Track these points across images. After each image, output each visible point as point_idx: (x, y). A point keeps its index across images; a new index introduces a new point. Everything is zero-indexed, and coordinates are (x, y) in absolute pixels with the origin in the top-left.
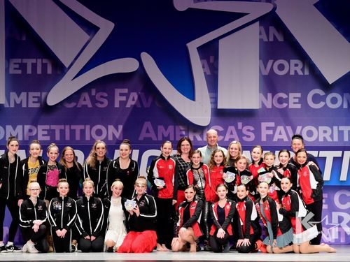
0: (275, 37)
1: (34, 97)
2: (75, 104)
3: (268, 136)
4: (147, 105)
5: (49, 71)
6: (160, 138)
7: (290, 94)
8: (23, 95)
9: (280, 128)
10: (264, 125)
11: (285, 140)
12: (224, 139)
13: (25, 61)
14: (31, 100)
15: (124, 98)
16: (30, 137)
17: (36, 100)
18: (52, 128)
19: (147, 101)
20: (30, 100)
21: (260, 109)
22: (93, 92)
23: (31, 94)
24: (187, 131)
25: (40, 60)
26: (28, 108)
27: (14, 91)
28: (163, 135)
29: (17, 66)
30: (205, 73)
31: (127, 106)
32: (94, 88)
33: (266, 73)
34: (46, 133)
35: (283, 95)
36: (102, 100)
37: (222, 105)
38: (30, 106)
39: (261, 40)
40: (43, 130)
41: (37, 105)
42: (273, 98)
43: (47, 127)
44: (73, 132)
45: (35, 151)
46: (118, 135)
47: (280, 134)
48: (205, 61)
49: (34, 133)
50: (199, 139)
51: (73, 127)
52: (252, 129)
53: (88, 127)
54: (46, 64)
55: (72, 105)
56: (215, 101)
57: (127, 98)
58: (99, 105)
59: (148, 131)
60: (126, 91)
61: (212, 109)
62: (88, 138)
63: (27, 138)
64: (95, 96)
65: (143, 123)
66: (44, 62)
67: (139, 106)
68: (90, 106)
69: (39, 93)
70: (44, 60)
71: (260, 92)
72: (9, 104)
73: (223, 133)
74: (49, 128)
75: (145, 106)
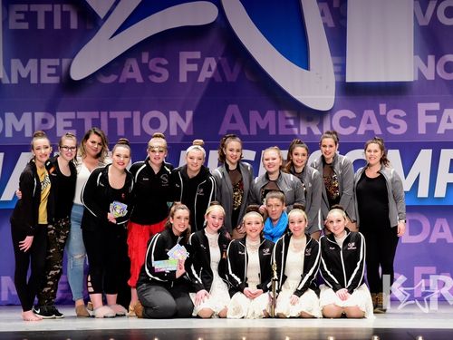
1: (49, 67)
2: (116, 77)
3: (428, 125)
4: (232, 77)
5: (74, 24)
6: (254, 132)
8: (32, 63)
9: (449, 112)
10: (422, 108)
12: (357, 131)
13: (34, 8)
14: (45, 71)
15: (194, 67)
17: (53, 71)
18: (78, 117)
19: (232, 70)
20: (43, 72)
21: (415, 81)
22: (145, 57)
23: (45, 62)
24: (297, 120)
25: (59, 6)
26: (40, 86)
27: (16, 58)
28: (258, 126)
29: (22, 16)
30: (325, 25)
31: (199, 80)
32: (145, 51)
33: (425, 22)
34: (69, 124)
36: (159, 70)
37: (352, 76)
38: (42, 82)
40: (65, 120)
41: (55, 80)
42: (436, 62)
43: (71, 115)
45: (43, 151)
46: (185, 127)
47: (449, 121)
48: (326, 4)
49: (51, 125)
50: (316, 131)
51: (113, 115)
52: (402, 114)
53: (137, 114)
54: (68, 13)
55: (112, 78)
56: (341, 69)
57: (200, 68)
58: (155, 79)
59: (233, 120)
60: (197, 55)
61: (336, 82)
62: (137, 132)
64: (147, 64)
65: (226, 108)
66: (64, 10)
67: (219, 79)
68: (140, 79)
69: (58, 60)
70: (64, 6)
71: (415, 54)
72: (10, 79)
73: (355, 123)
74: (74, 117)
75: (229, 80)
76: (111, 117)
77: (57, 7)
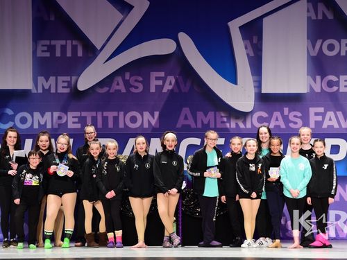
0: (324, 14)
1: (63, 82)
2: (108, 89)
3: (316, 122)
4: (185, 89)
5: (80, 53)
6: (200, 126)
7: (341, 76)
8: (52, 79)
9: (330, 114)
10: (312, 111)
11: (335, 127)
13: (53, 42)
14: (60, 85)
15: (160, 83)
16: (59, 125)
17: (66, 84)
18: (82, 115)
19: (185, 86)
20: (58, 85)
21: (308, 93)
22: (127, 76)
23: (60, 79)
24: (229, 118)
25: (70, 41)
26: (57, 94)
27: (41, 75)
28: (202, 122)
29: (45, 48)
30: (248, 55)
31: (163, 91)
32: (128, 71)
33: (314, 54)
34: (76, 120)
35: (334, 78)
36: (136, 84)
37: (266, 89)
38: (58, 92)
39: (309, 18)
40: (73, 117)
41: (67, 91)
42: (322, 80)
43: (78, 114)
44: (105, 119)
46: (153, 122)
47: (330, 120)
48: (248, 41)
49: (64, 121)
50: (242, 126)
51: (105, 114)
52: (299, 114)
53: (122, 113)
54: (76, 46)
55: (105, 90)
56: (258, 84)
57: (164, 83)
58: (133, 90)
59: (186, 118)
60: (162, 74)
61: (255, 93)
62: (121, 126)
63: (56, 126)
64: (129, 80)
65: (181, 109)
66: (74, 44)
67: (176, 90)
68: (124, 90)
69: (69, 77)
70: (74, 42)
71: (307, 75)
72: (37, 90)
73: (268, 120)
74: (79, 115)
75: (183, 91)
76: (104, 115)
77: (69, 42)
